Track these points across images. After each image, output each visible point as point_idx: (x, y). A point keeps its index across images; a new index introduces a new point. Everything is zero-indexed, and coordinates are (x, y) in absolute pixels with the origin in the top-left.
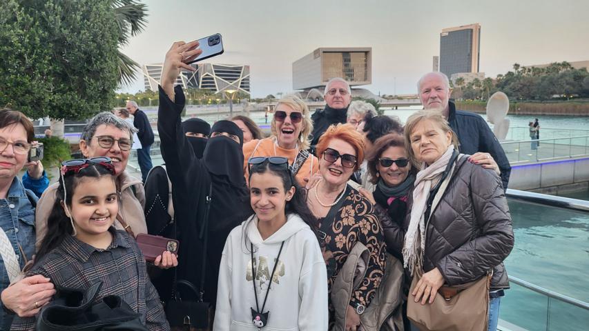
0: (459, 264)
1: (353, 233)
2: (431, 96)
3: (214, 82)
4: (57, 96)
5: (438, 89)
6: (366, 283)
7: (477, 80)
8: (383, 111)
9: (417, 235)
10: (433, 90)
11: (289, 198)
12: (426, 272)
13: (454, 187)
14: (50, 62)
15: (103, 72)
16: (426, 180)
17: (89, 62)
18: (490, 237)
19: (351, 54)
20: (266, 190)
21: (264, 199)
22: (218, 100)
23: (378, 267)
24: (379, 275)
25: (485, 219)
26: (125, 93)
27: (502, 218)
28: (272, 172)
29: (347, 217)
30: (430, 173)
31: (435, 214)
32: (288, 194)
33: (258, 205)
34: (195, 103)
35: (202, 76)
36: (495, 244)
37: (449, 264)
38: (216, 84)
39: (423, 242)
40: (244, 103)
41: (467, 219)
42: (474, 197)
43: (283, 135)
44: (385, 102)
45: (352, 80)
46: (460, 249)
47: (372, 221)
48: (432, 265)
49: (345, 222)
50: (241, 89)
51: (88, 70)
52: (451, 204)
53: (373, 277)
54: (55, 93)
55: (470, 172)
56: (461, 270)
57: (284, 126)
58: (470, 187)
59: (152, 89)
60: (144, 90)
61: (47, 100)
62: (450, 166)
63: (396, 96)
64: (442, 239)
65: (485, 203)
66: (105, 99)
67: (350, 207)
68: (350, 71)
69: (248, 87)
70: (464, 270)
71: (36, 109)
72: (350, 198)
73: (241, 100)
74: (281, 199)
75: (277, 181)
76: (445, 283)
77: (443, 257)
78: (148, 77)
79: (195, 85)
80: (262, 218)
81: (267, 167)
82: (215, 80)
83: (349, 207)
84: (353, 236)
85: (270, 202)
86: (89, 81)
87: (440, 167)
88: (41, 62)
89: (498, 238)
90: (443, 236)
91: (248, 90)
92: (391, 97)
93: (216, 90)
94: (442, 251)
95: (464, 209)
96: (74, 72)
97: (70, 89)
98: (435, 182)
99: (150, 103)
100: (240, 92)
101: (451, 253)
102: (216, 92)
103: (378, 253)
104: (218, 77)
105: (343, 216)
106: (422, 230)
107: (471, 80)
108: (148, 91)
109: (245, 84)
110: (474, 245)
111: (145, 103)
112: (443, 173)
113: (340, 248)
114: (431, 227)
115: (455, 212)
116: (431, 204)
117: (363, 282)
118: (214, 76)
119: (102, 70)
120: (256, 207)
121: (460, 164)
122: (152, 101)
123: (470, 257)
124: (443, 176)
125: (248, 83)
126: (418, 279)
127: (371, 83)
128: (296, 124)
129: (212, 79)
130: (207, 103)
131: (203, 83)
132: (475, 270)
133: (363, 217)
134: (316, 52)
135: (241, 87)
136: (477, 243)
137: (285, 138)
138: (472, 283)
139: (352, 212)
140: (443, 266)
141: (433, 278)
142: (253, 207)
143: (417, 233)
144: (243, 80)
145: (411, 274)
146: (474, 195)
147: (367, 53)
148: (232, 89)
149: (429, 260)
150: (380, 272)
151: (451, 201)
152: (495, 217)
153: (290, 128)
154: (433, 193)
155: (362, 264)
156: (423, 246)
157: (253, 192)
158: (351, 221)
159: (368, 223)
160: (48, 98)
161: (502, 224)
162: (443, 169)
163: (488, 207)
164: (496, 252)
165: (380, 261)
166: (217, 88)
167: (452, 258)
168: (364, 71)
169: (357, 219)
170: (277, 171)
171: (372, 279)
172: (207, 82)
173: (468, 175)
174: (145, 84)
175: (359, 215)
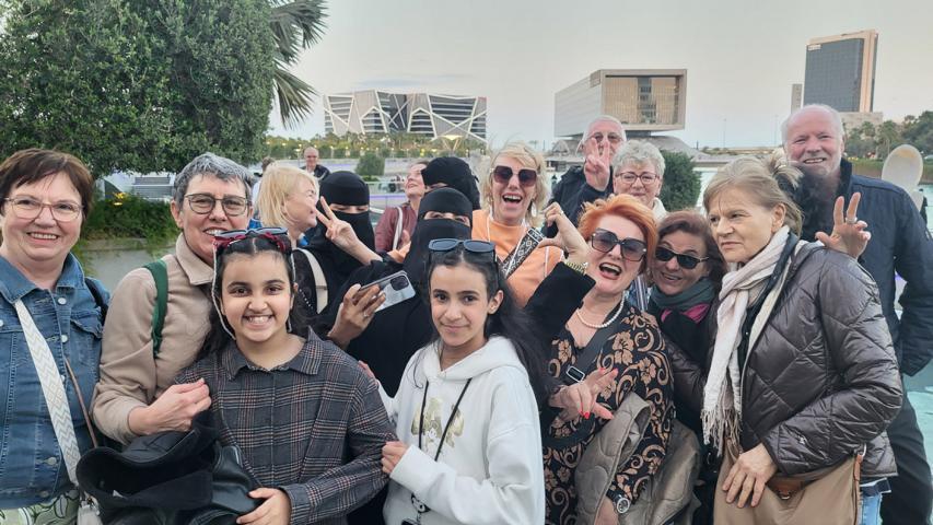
0: (802, 440)
1: (629, 378)
2: (810, 148)
3: (430, 123)
4: (177, 139)
5: (823, 136)
6: (636, 464)
7: (868, 125)
8: (701, 173)
9: (725, 387)
10: (813, 138)
11: (493, 309)
12: (746, 450)
13: (788, 301)
14: (169, 86)
15: (247, 104)
16: (739, 291)
17: (226, 87)
18: (858, 392)
19: (653, 79)
20: (459, 293)
21: (454, 309)
22: (434, 150)
23: (658, 441)
24: (659, 454)
25: (847, 359)
26: (295, 138)
27: (879, 358)
28: (469, 265)
29: (620, 351)
30: (746, 278)
31: (757, 351)
32: (492, 303)
33: (443, 320)
34: (401, 155)
35: (412, 114)
36: (866, 404)
37: (783, 440)
38: (433, 126)
39: (737, 398)
40: (476, 156)
41: (813, 359)
42: (826, 321)
43: (504, 203)
44: (706, 158)
45: (652, 122)
46: (804, 412)
47: (659, 364)
48: (755, 437)
49: (618, 358)
50: (472, 134)
51: (225, 101)
52: (785, 333)
53: (649, 455)
54: (173, 134)
55: (816, 276)
56: (807, 451)
57: (507, 191)
58: (817, 302)
59: (335, 132)
60: (323, 134)
61: (162, 145)
62: (781, 265)
63: (725, 149)
64: (771, 394)
65: (846, 332)
66: (249, 145)
67: (628, 334)
68: (649, 107)
69: (483, 131)
70: (810, 449)
71: (145, 159)
72: (627, 320)
73: (471, 152)
74: (480, 311)
75: (475, 280)
76: (778, 471)
77: (773, 426)
78: (331, 113)
79: (401, 126)
80: (450, 340)
81: (462, 256)
82: (432, 120)
83: (626, 335)
84: (628, 381)
85: (464, 315)
86: (226, 117)
87: (763, 266)
88: (154, 87)
89: (872, 394)
90: (774, 388)
91: (483, 136)
92: (717, 151)
93: (432, 135)
94: (773, 414)
95: (809, 342)
96: (204, 103)
97: (197, 129)
98: (756, 294)
99: (332, 153)
100: (471, 139)
101: (788, 418)
102: (433, 139)
103: (661, 418)
104: (437, 116)
105: (615, 347)
106: (735, 379)
107: (858, 125)
108: (331, 135)
109: (478, 127)
110: (829, 407)
111: (326, 154)
112: (770, 277)
113: (606, 398)
114: (751, 372)
115: (792, 346)
116: (749, 331)
117: (631, 461)
118: (431, 113)
119: (245, 99)
120: (442, 324)
121: (799, 262)
122: (335, 151)
123: (822, 428)
124: (769, 283)
125: (484, 125)
126: (732, 463)
127: (683, 128)
128: (526, 189)
129: (428, 117)
130: (418, 155)
131: (413, 123)
132: (831, 450)
133: (644, 355)
134: (595, 77)
135: (472, 130)
136: (835, 403)
137: (508, 209)
138: (826, 470)
139: (630, 343)
140: (774, 443)
141: (756, 461)
142: (436, 323)
143: (726, 382)
144: (476, 120)
145: (719, 453)
146: (825, 316)
147: (679, 78)
148: (457, 134)
149: (751, 428)
150: (660, 449)
151: (785, 327)
152: (867, 355)
153: (516, 195)
154: (752, 311)
155: (635, 430)
156: (738, 407)
157: (436, 296)
158: (627, 358)
159: (653, 366)
160: (163, 142)
161: (879, 369)
162: (769, 272)
163: (852, 338)
164: (869, 419)
165: (663, 432)
166: (435, 132)
167: (789, 429)
168: (673, 107)
169: (637, 356)
170: (476, 263)
171: (647, 459)
172: (419, 123)
173: (814, 281)
174: (327, 124)
175: (639, 350)
